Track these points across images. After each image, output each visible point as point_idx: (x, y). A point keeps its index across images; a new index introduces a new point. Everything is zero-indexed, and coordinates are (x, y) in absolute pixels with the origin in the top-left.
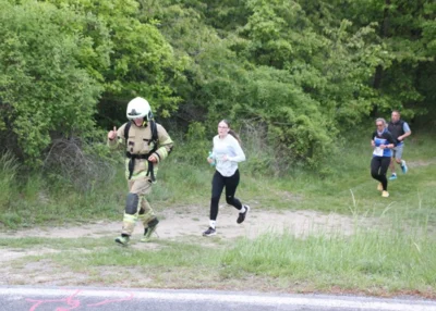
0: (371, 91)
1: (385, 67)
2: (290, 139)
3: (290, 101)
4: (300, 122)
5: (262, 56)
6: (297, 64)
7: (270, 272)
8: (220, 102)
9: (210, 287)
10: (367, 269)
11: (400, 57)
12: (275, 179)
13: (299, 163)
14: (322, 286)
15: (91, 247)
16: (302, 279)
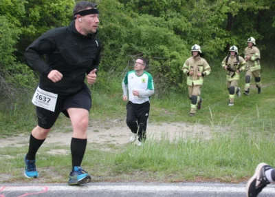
0: (224, 33)
1: (234, 15)
2: (166, 70)
3: (165, 41)
4: (173, 57)
5: (144, 7)
6: (170, 12)
7: (150, 168)
8: (112, 42)
9: (106, 181)
10: (221, 163)
11: (245, 6)
12: (155, 99)
13: (173, 88)
14: (189, 177)
15: (14, 154)
16: (174, 172)
